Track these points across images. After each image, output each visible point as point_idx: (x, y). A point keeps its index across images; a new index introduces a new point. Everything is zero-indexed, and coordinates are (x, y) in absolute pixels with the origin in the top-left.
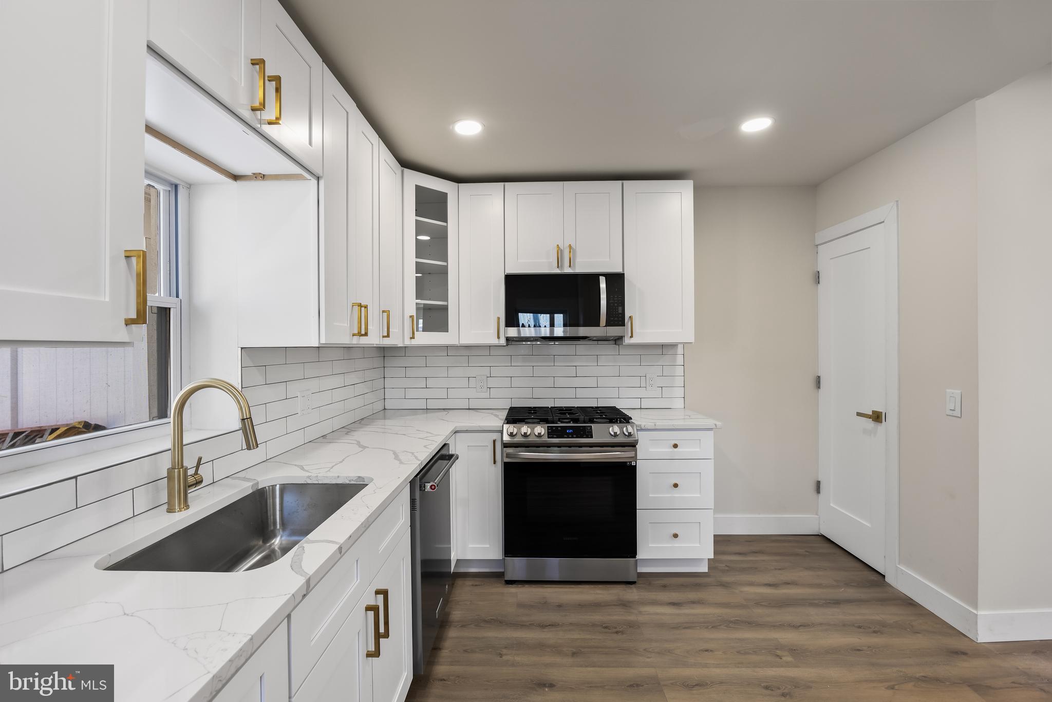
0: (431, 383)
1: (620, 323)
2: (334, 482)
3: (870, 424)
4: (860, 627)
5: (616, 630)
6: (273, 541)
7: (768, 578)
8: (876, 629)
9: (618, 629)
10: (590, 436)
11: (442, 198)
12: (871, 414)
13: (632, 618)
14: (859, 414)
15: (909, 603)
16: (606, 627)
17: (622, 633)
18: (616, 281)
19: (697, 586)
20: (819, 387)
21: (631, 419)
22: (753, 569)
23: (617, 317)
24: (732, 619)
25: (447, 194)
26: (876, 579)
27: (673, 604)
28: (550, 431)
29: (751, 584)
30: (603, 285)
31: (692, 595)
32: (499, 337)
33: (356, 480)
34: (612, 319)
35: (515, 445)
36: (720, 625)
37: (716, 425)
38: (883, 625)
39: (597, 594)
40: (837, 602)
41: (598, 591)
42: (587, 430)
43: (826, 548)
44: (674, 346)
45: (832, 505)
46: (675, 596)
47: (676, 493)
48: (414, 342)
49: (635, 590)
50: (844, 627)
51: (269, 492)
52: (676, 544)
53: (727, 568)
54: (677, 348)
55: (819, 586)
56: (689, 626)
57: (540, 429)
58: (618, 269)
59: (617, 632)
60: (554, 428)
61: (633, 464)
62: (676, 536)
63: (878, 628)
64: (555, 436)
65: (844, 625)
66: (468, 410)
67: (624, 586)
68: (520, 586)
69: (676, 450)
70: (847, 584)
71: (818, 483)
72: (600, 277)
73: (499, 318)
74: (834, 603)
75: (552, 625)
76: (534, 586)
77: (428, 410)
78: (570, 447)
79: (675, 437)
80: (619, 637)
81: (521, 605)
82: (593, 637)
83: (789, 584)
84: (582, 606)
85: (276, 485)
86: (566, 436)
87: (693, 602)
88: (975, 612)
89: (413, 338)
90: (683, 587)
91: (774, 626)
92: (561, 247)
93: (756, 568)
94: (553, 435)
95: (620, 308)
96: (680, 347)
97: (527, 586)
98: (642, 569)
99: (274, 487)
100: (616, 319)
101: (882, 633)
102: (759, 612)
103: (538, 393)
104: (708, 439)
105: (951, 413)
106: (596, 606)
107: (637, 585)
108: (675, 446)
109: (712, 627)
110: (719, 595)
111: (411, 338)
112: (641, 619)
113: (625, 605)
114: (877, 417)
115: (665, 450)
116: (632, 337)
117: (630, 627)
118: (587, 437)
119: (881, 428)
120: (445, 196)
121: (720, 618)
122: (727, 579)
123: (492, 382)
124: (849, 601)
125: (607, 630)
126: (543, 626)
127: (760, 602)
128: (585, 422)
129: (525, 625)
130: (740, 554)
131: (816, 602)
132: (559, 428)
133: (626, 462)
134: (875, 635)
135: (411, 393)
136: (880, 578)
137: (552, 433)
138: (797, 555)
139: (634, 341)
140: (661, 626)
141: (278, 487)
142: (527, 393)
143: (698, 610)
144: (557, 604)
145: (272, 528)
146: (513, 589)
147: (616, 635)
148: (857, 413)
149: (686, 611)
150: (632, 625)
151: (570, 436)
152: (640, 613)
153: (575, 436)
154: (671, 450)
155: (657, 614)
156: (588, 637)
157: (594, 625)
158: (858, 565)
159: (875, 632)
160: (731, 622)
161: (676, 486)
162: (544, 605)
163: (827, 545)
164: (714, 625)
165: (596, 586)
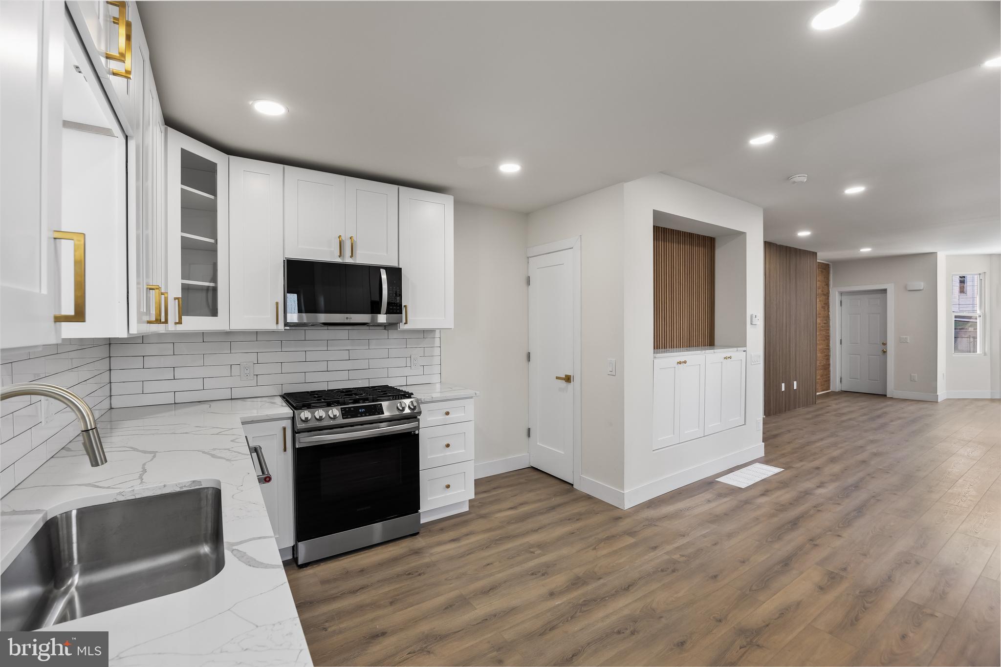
0: (179, 373)
1: (398, 311)
2: (159, 492)
3: (563, 384)
4: (569, 520)
5: (418, 573)
6: (70, 582)
7: (509, 504)
8: (578, 518)
9: (419, 572)
10: (381, 413)
11: (211, 168)
12: (564, 377)
13: (427, 560)
14: (557, 378)
15: (589, 498)
16: (409, 574)
17: (424, 573)
18: (395, 274)
19: (465, 523)
20: (529, 361)
21: (413, 395)
22: (498, 501)
23: (396, 307)
24: (497, 538)
25: (215, 165)
26: (568, 488)
27: (453, 540)
28: (343, 412)
29: (500, 511)
30: (384, 277)
31: (464, 530)
32: (277, 323)
33: (190, 486)
34: (391, 307)
35: (308, 430)
36: (491, 545)
37: (476, 393)
38: (580, 514)
39: (390, 551)
40: (553, 508)
41: (391, 549)
42: (378, 408)
43: (536, 475)
44: (432, 331)
45: (538, 444)
46: (452, 534)
47: (448, 452)
48: (180, 328)
49: (420, 539)
50: (562, 522)
51: (62, 521)
52: (449, 493)
53: (480, 504)
54: (435, 333)
55: (540, 501)
56: (470, 552)
57: (335, 411)
58: (394, 264)
59: (420, 575)
60: (347, 409)
61: (417, 432)
62: (448, 487)
63: (578, 517)
64: (349, 416)
65: (561, 521)
66: (230, 401)
67: (410, 538)
68: (315, 566)
69: (447, 416)
70: (555, 495)
71: (529, 430)
72: (381, 269)
73: (277, 304)
74: (552, 509)
75: (363, 588)
76: (329, 562)
77: (176, 405)
78: (362, 425)
79: (446, 406)
80: (422, 577)
81: (324, 582)
82: (403, 585)
83: (522, 504)
84: (381, 565)
85: (71, 511)
86: (359, 415)
87: (467, 535)
88: (623, 492)
89: (180, 322)
90: (456, 526)
91: (523, 534)
92: (343, 238)
93: (499, 499)
94: (347, 415)
95: (398, 298)
96: (437, 332)
97: (322, 564)
98: (423, 521)
99: (68, 515)
100: (395, 308)
101: (581, 519)
102: (512, 529)
103: (310, 378)
104: (470, 405)
105: (610, 373)
106: (395, 560)
107: (421, 534)
108: (447, 413)
109: (486, 548)
110: (480, 525)
111: (176, 323)
112: (434, 558)
113: (417, 552)
114: (568, 379)
115: (439, 418)
116: (406, 323)
117: (428, 567)
118: (379, 414)
119: (570, 386)
120: (214, 166)
121: (488, 540)
122: (483, 511)
123: (259, 369)
124: (559, 505)
125: (411, 576)
126: (354, 592)
127: (510, 521)
128: (373, 402)
129: (337, 597)
130: (485, 492)
131: (541, 511)
132: (352, 409)
133: (411, 432)
134: (578, 521)
135: (150, 387)
136: (570, 486)
137: (346, 414)
138: (520, 484)
139: (406, 327)
140: (451, 559)
141: (74, 513)
142: (300, 378)
143: (473, 539)
144: (359, 570)
145: (67, 565)
146: (309, 571)
147: (419, 577)
148: (556, 377)
149: (464, 542)
150: (428, 565)
151: (364, 415)
152: (432, 554)
153: (367, 414)
154: (444, 417)
155: (444, 551)
156: (397, 586)
157: (398, 576)
158: (557, 481)
159: (577, 520)
160: (497, 540)
161: (448, 446)
162: (347, 574)
163: (536, 473)
164: (486, 546)
165: (387, 545)
